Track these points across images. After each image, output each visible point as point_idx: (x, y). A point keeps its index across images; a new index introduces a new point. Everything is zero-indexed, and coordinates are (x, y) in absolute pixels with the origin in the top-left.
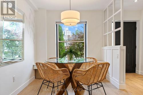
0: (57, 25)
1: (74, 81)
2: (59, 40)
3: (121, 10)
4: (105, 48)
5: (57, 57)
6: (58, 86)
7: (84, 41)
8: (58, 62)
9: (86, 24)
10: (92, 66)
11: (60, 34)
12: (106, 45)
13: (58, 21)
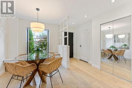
0: (27, 30)
1: (41, 71)
2: (29, 40)
3: (67, 27)
4: (60, 46)
5: (27, 53)
6: (27, 78)
7: (47, 41)
8: (28, 60)
9: (48, 31)
10: (53, 61)
11: (30, 35)
12: (60, 44)
13: (28, 27)
